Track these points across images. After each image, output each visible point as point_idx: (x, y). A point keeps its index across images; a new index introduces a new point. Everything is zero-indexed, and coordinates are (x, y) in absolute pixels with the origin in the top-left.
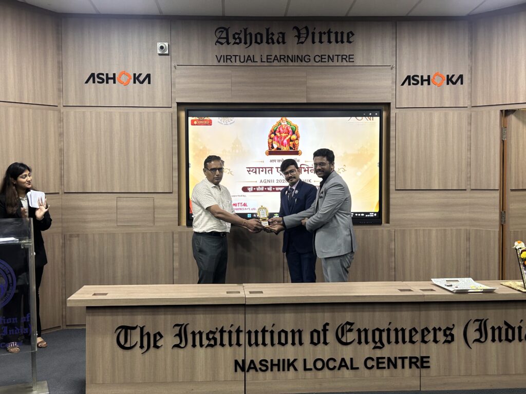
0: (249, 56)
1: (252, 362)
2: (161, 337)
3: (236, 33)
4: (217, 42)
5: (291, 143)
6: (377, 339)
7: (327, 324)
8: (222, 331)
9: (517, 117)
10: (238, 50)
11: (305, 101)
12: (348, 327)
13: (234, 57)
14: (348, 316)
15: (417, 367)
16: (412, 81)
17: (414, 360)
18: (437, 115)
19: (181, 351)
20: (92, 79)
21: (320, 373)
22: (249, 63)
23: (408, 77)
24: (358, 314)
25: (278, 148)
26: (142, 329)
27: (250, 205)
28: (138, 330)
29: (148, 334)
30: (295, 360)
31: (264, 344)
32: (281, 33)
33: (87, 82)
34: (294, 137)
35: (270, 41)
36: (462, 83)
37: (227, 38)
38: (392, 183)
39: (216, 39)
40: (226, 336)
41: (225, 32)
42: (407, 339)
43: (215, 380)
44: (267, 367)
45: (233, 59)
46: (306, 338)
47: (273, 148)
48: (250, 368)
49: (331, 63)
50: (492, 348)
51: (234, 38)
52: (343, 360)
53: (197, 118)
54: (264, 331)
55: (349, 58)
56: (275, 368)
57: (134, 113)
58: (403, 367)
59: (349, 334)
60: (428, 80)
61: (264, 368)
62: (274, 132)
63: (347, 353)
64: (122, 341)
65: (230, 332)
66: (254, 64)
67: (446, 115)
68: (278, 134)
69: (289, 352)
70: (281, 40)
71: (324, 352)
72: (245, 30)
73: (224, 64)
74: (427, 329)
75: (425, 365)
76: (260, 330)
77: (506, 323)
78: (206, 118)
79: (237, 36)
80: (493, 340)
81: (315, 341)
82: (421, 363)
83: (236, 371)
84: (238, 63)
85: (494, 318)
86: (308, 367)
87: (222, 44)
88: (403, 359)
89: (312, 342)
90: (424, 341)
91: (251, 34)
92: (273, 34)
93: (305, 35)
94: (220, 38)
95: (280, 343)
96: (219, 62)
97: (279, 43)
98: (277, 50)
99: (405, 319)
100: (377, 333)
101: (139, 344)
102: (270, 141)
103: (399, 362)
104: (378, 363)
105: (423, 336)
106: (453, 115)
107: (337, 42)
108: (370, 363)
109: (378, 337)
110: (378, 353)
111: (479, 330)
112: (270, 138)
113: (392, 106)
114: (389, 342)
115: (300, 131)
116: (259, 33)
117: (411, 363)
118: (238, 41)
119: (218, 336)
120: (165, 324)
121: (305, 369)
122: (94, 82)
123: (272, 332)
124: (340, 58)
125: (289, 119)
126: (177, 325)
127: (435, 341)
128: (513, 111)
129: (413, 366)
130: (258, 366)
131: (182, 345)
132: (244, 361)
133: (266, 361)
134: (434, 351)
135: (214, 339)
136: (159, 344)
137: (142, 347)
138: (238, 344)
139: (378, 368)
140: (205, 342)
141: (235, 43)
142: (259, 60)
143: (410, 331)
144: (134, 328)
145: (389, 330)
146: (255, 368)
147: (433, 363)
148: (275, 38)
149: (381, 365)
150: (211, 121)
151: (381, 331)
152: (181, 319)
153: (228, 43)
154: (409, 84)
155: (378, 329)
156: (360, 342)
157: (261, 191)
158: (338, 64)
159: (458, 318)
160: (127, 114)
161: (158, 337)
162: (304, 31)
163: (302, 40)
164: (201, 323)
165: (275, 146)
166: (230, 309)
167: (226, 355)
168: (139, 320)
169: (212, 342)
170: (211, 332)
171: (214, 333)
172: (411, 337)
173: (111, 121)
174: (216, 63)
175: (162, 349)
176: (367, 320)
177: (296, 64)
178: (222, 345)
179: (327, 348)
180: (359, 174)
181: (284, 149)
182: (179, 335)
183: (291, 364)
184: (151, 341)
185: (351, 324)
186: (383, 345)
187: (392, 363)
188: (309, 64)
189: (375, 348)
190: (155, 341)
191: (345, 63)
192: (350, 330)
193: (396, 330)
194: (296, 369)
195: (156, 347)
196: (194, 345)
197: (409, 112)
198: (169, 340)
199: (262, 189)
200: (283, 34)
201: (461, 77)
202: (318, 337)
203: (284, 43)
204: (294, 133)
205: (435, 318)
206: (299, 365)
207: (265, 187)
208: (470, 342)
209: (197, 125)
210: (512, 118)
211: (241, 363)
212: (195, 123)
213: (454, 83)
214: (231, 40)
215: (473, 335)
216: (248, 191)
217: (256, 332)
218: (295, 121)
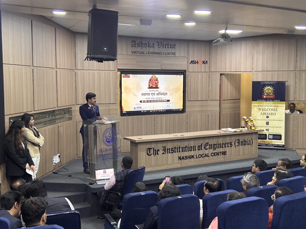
0: (142, 52)
1: (183, 157)
2: (159, 151)
3: (138, 43)
4: (132, 46)
5: (156, 84)
6: (214, 147)
7: (202, 144)
8: (175, 148)
9: (225, 76)
10: (138, 49)
11: (160, 69)
12: (207, 144)
13: (137, 52)
14: (207, 141)
15: (224, 155)
16: (193, 63)
17: (223, 153)
18: (200, 74)
19: (164, 155)
20: (87, 59)
21: (200, 158)
22: (142, 54)
23: (192, 61)
24: (210, 140)
25: (152, 86)
26: (154, 149)
27: (142, 108)
28: (153, 149)
29: (155, 150)
30: (194, 155)
31: (186, 151)
32: (153, 44)
33: (85, 60)
34: (157, 82)
35: (149, 46)
36: (207, 64)
37: (135, 45)
38: (187, 98)
39: (131, 45)
40: (176, 149)
41: (134, 42)
42: (221, 147)
43: (173, 163)
44: (187, 158)
45: (137, 53)
46: (197, 149)
47: (150, 86)
48: (182, 159)
49: (168, 55)
50: (241, 147)
51: (137, 45)
52: (206, 154)
53: (125, 75)
54: (186, 147)
55: (174, 54)
56: (189, 158)
57: (102, 73)
58: (220, 155)
59: (207, 146)
60: (198, 62)
61: (186, 158)
62: (150, 80)
63: (207, 152)
64: (148, 153)
65: (177, 148)
66: (144, 55)
67: (202, 75)
68: (152, 81)
69: (192, 153)
70: (153, 46)
71: (201, 152)
72: (141, 42)
73: (134, 54)
74: (226, 143)
75: (226, 154)
76: (185, 147)
77: (244, 140)
78: (128, 75)
79: (138, 44)
80: (241, 145)
81: (199, 149)
82: (224, 153)
83: (179, 160)
84: (139, 54)
85: (241, 139)
86: (197, 157)
87: (133, 47)
88: (220, 152)
89: (198, 150)
90: (225, 147)
91: (143, 43)
92: (150, 44)
93: (160, 45)
94: (133, 45)
95: (190, 150)
96: (132, 53)
97: (152, 47)
98: (151, 50)
99: (221, 141)
100: (214, 145)
101: (153, 154)
102: (149, 83)
103: (219, 153)
104: (214, 154)
105: (225, 145)
106: (204, 74)
107: (170, 48)
108: (212, 155)
109: (214, 146)
110: (214, 151)
111: (238, 142)
112: (149, 82)
113: (187, 71)
114: (217, 148)
115: (159, 80)
116: (146, 43)
117: (222, 153)
118: (138, 46)
119: (174, 149)
120: (160, 146)
121: (196, 158)
122: (88, 60)
123: (188, 147)
124: (171, 53)
125: (155, 75)
126: (163, 147)
127: (228, 147)
128: (224, 74)
129: (223, 154)
130: (185, 158)
131: (165, 153)
132: (181, 157)
133: (187, 156)
134: (227, 149)
135: (173, 150)
136: (158, 153)
137: (154, 154)
138: (179, 152)
139: (214, 156)
140: (171, 152)
141: (138, 47)
142: (146, 54)
143: (222, 144)
144: (152, 149)
145: (217, 144)
146: (184, 158)
147: (227, 153)
148: (151, 45)
149: (215, 155)
150: (129, 76)
151: (215, 145)
152: (164, 145)
153: (135, 47)
154: (192, 64)
155: (214, 144)
156: (210, 149)
157: (146, 102)
158: (171, 56)
159: (233, 139)
160: (100, 73)
161: (158, 151)
162: (160, 43)
163: (160, 46)
164: (169, 146)
165: (151, 85)
166: (177, 141)
167: (176, 155)
168: (153, 146)
169: (173, 152)
170: (172, 148)
171: (173, 148)
172: (222, 146)
173: (94, 76)
174: (131, 54)
175: (159, 155)
176: (212, 142)
177: (158, 55)
178: (175, 152)
179: (202, 151)
180: (177, 95)
181: (154, 86)
182: (164, 150)
183: (193, 157)
184: (156, 152)
185: (208, 143)
186: (215, 149)
187: (218, 154)
188: (162, 55)
189: (214, 150)
190: (157, 152)
191: (173, 56)
192: (208, 145)
193: (219, 144)
194: (194, 158)
195: (158, 154)
196: (168, 153)
197: (192, 73)
198: (161, 152)
199: (146, 101)
200: (154, 44)
201: (207, 61)
202: (200, 148)
203: (154, 47)
204: (157, 80)
205: (228, 140)
206: (195, 157)
207: (147, 101)
208: (236, 146)
209: (125, 77)
210: (223, 76)
211: (180, 157)
212: (124, 76)
213: (205, 64)
214: (136, 46)
215: (237, 144)
216: (142, 102)
217: (184, 147)
218: (157, 76)
